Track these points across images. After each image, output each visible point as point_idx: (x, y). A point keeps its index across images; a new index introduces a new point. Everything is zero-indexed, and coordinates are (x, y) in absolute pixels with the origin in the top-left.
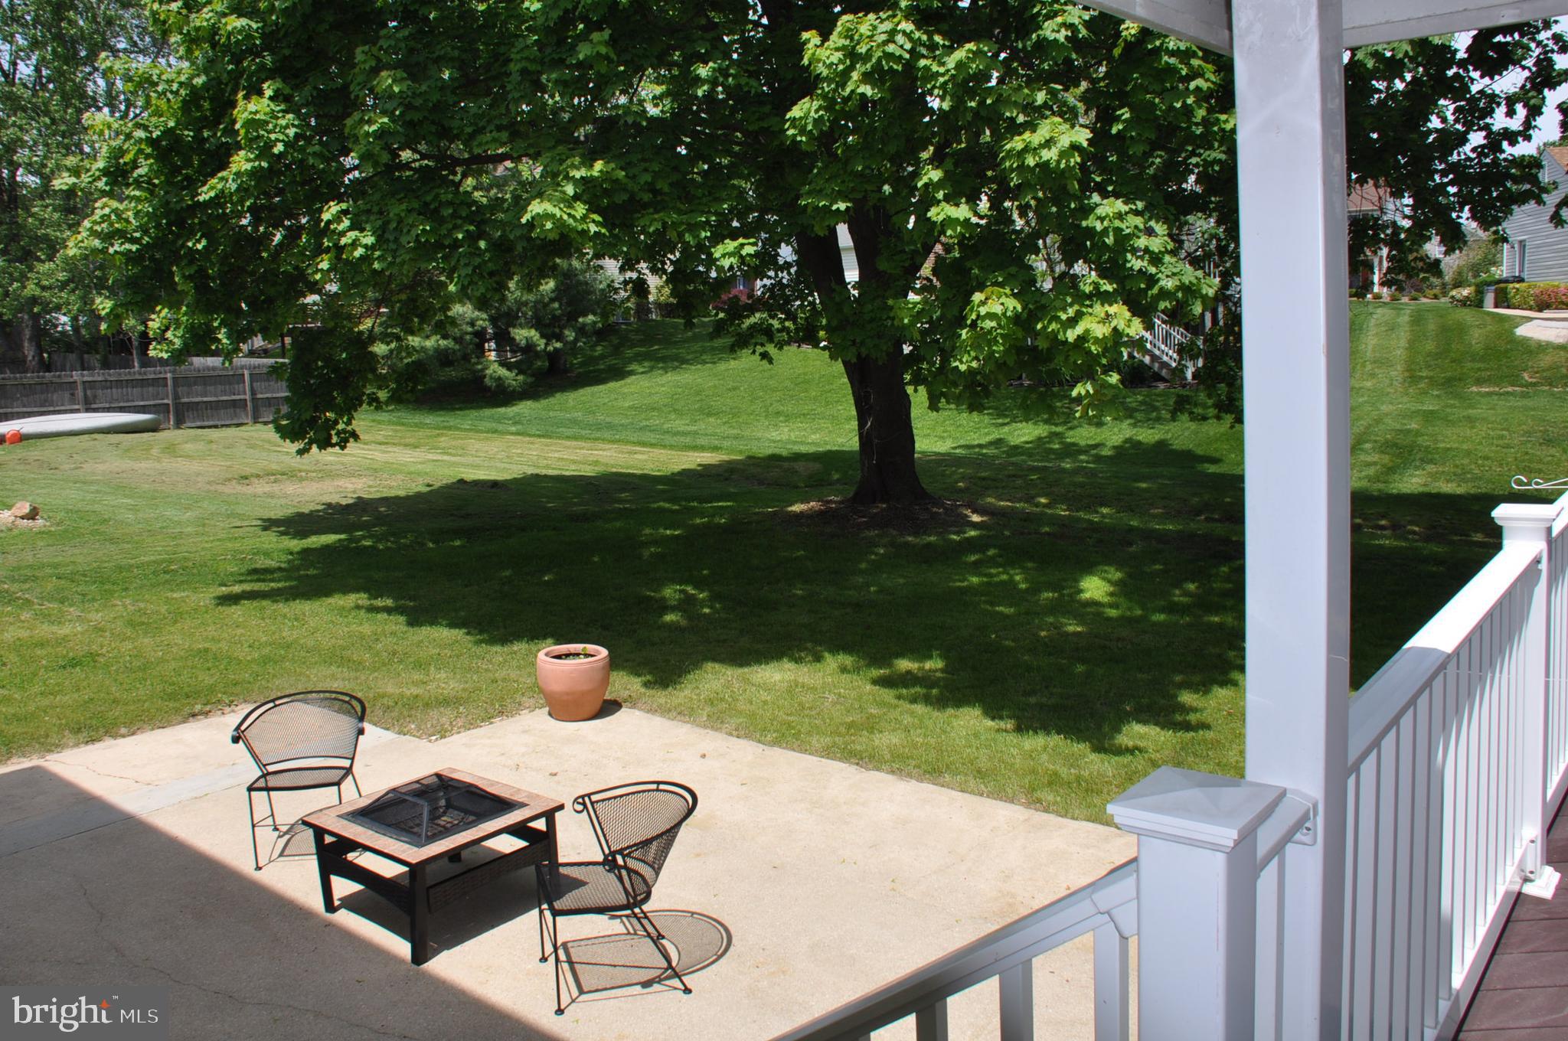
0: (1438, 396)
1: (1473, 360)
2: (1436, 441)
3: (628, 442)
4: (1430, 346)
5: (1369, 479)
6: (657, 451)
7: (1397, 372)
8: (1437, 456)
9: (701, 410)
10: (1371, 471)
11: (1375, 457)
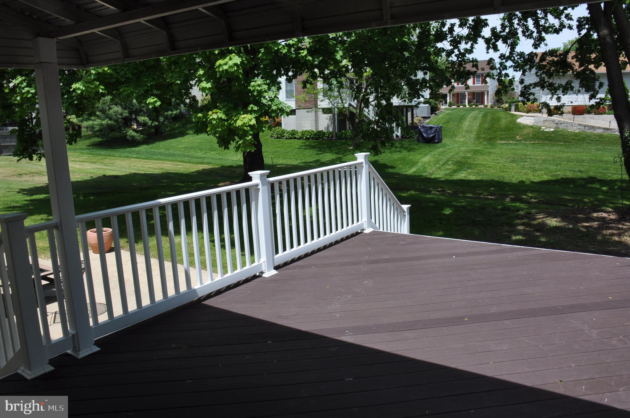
0: (485, 144)
1: (500, 131)
2: (475, 161)
3: (177, 161)
4: (487, 126)
5: (446, 175)
6: (186, 164)
7: (473, 135)
8: (473, 167)
9: (210, 149)
10: (448, 172)
11: (451, 167)
